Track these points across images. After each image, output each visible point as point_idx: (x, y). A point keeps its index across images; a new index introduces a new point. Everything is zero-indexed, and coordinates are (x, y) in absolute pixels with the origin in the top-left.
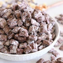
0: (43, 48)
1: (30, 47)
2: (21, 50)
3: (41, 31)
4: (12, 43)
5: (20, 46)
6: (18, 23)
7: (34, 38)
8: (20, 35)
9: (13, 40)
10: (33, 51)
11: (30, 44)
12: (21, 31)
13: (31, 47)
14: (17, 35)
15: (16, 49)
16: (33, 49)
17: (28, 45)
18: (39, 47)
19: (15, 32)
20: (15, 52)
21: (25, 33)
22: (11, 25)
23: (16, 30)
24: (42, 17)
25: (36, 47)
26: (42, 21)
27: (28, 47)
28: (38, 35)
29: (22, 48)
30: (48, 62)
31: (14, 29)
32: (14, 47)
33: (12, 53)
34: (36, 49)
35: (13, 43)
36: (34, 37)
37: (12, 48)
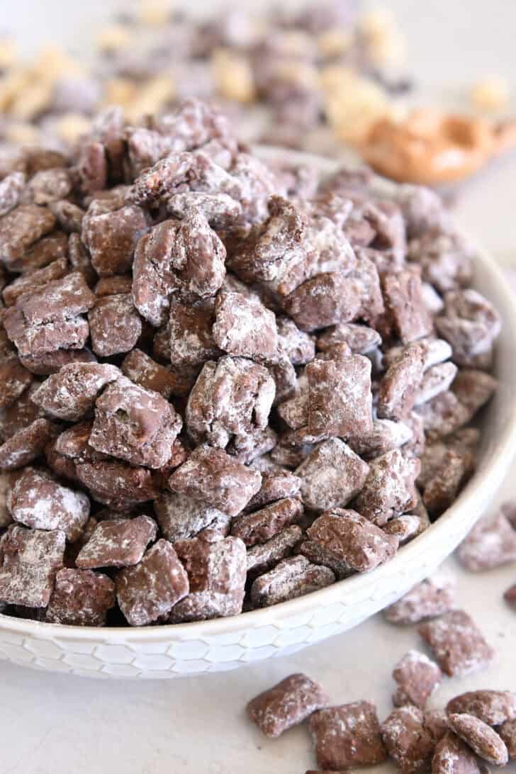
0: (310, 586)
1: (175, 572)
2: (89, 586)
3: (305, 414)
4: (21, 514)
5: (89, 547)
6: (101, 322)
7: (217, 488)
8: (97, 439)
9: (37, 478)
10: (201, 606)
11: (179, 540)
12: (104, 411)
13: (178, 572)
14: (71, 444)
15: (47, 569)
16: (195, 587)
17: (157, 546)
18: (265, 577)
19: (55, 412)
20: (37, 595)
21: (141, 432)
22: (24, 338)
23: (63, 389)
24: (337, 281)
25: (232, 569)
26: (344, 315)
27: (155, 563)
28: (281, 457)
29: (98, 570)
30: (350, 720)
31: (46, 385)
32: (31, 553)
33: (13, 600)
34: (225, 590)
35: (26, 511)
36: (224, 481)
37: (14, 554)
